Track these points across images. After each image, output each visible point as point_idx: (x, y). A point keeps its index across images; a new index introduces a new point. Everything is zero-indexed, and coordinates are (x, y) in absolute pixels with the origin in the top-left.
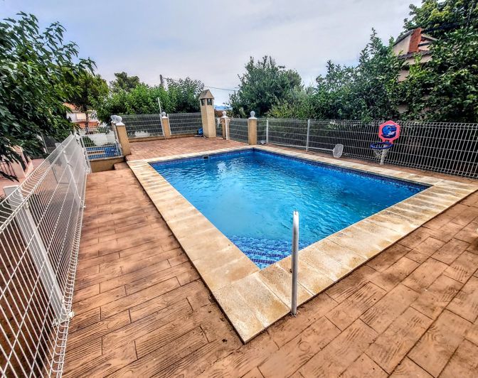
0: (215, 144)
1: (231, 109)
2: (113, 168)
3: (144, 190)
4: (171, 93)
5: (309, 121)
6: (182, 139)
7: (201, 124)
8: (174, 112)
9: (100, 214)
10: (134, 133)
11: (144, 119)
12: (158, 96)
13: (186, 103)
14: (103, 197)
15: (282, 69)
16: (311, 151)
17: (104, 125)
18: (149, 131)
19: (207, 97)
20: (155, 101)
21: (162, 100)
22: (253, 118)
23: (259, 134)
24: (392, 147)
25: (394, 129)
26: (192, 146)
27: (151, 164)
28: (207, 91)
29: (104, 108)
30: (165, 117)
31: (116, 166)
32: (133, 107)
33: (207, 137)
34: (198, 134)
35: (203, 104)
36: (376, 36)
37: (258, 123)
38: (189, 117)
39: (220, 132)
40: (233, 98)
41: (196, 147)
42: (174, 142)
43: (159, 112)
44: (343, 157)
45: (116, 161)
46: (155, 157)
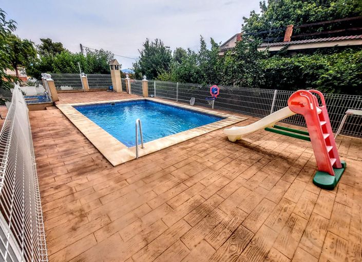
0: (121, 96)
1: (134, 73)
2: (46, 109)
3: (69, 120)
4: (89, 59)
5: (177, 83)
6: (97, 92)
7: (111, 82)
8: (91, 73)
9: (42, 131)
10: (60, 86)
11: (67, 77)
12: (78, 61)
13: (101, 67)
14: (42, 124)
15: (168, 49)
16: (180, 102)
17: (34, 80)
18: (72, 86)
19: (114, 64)
20: (76, 64)
21: (82, 64)
22: (145, 80)
23: (149, 90)
24: (216, 100)
25: (216, 90)
26: (104, 97)
27: (74, 107)
28: (114, 60)
29: (34, 67)
30: (84, 76)
31: (47, 108)
32: (59, 68)
33: (116, 92)
34: (109, 89)
35: (112, 69)
36: (203, 39)
37: (149, 83)
38: (103, 77)
39: (124, 88)
40: (135, 65)
41: (106, 98)
42: (91, 94)
43: (79, 72)
44: (195, 105)
45: (47, 105)
46: (76, 103)
